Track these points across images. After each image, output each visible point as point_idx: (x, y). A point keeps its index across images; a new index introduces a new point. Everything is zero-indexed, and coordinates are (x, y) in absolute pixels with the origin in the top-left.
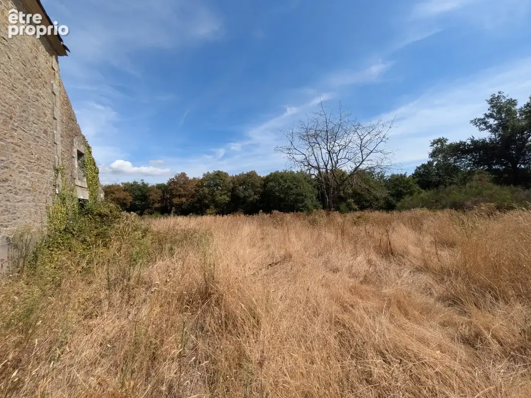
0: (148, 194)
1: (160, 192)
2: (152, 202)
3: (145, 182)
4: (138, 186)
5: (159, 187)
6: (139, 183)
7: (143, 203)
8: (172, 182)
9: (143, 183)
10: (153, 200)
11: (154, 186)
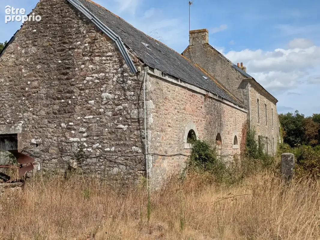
3: (300, 113)
4: (293, 118)
6: (293, 115)
9: (297, 115)
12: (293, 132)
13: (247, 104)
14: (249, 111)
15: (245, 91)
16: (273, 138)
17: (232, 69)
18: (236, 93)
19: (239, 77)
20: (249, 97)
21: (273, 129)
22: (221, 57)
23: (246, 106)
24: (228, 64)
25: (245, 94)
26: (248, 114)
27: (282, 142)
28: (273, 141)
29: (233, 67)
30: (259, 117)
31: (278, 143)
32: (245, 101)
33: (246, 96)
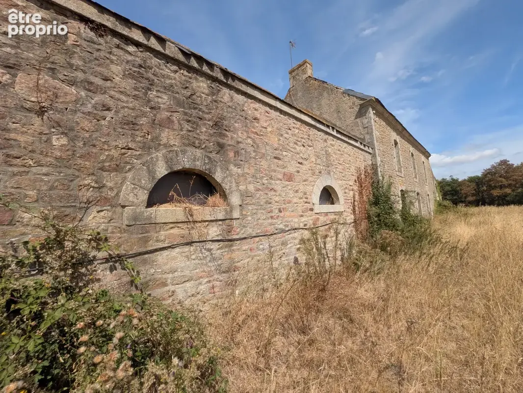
0: (458, 189)
1: (473, 185)
2: (464, 196)
3: (455, 177)
4: (448, 182)
5: (471, 180)
6: (448, 179)
7: (455, 198)
8: (487, 173)
9: (452, 179)
10: (465, 194)
11: (465, 180)
12: (449, 193)
13: (369, 141)
14: (375, 150)
15: (365, 121)
16: (428, 195)
17: (344, 96)
18: (352, 128)
19: (354, 104)
20: (372, 129)
21: (427, 184)
22: (327, 86)
23: (369, 143)
24: (337, 92)
25: (367, 126)
26: (374, 156)
27: (440, 199)
28: (429, 198)
29: (344, 93)
30: (400, 165)
31: (436, 200)
32: (367, 137)
33: (368, 129)
